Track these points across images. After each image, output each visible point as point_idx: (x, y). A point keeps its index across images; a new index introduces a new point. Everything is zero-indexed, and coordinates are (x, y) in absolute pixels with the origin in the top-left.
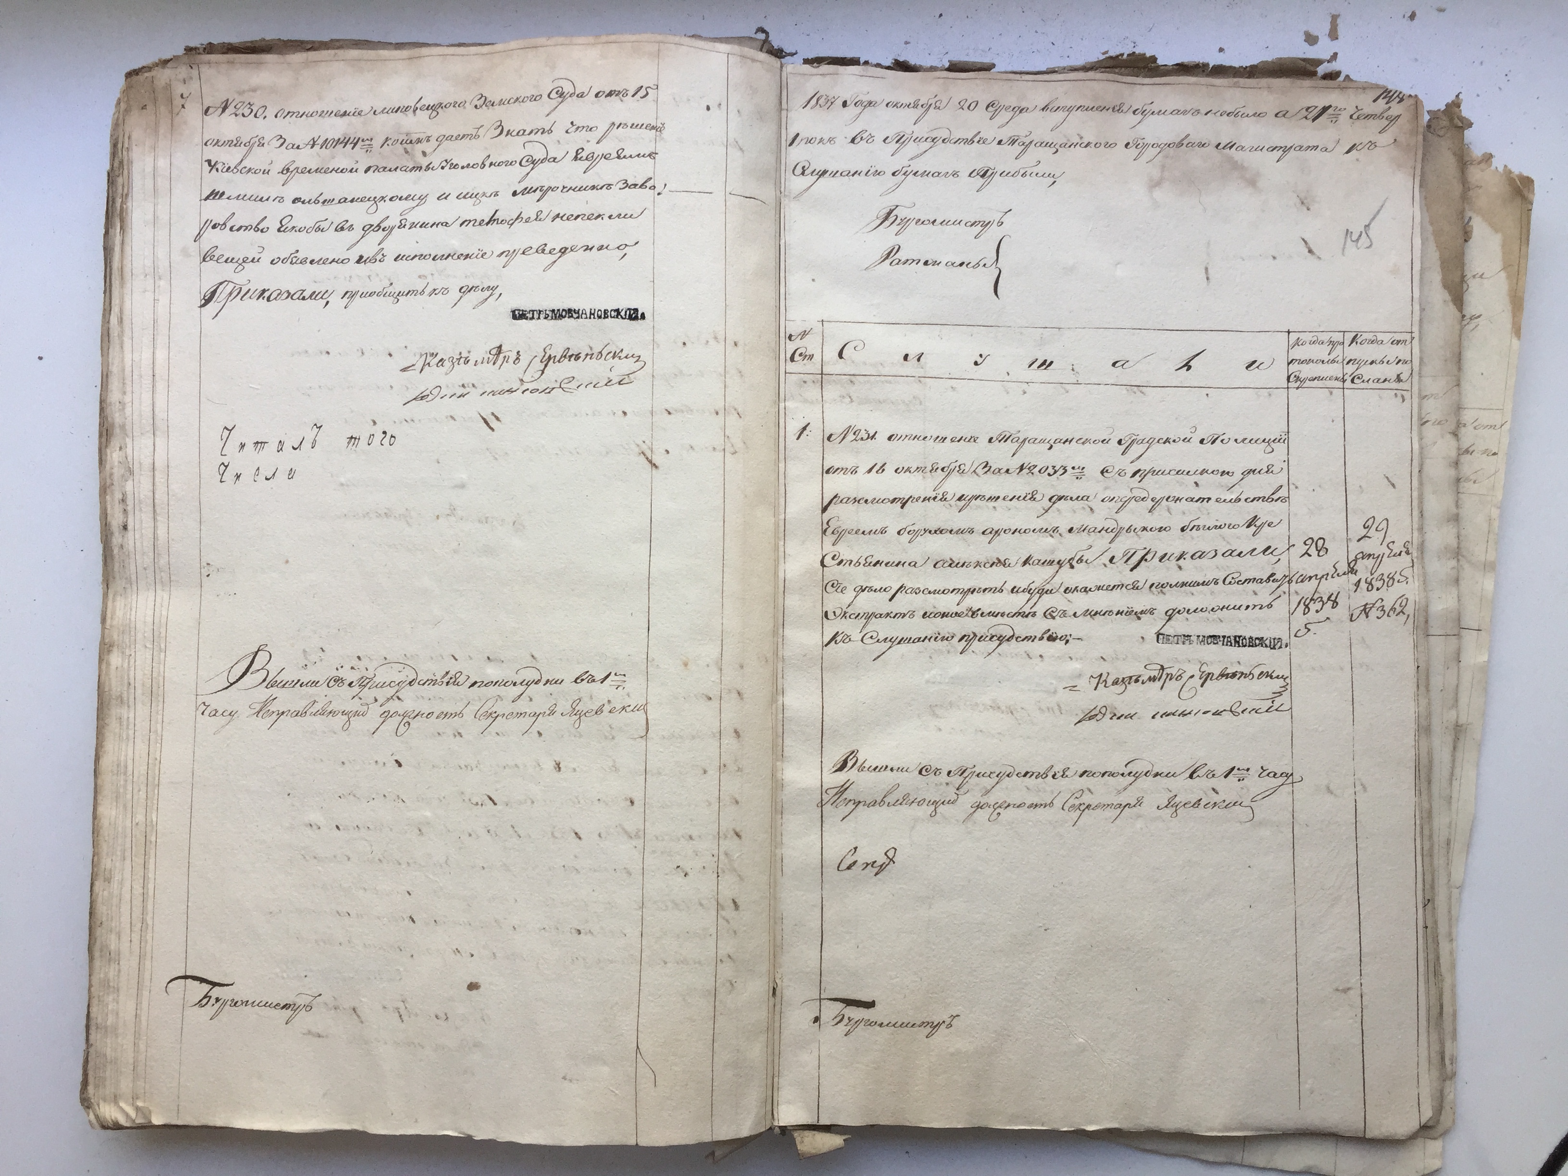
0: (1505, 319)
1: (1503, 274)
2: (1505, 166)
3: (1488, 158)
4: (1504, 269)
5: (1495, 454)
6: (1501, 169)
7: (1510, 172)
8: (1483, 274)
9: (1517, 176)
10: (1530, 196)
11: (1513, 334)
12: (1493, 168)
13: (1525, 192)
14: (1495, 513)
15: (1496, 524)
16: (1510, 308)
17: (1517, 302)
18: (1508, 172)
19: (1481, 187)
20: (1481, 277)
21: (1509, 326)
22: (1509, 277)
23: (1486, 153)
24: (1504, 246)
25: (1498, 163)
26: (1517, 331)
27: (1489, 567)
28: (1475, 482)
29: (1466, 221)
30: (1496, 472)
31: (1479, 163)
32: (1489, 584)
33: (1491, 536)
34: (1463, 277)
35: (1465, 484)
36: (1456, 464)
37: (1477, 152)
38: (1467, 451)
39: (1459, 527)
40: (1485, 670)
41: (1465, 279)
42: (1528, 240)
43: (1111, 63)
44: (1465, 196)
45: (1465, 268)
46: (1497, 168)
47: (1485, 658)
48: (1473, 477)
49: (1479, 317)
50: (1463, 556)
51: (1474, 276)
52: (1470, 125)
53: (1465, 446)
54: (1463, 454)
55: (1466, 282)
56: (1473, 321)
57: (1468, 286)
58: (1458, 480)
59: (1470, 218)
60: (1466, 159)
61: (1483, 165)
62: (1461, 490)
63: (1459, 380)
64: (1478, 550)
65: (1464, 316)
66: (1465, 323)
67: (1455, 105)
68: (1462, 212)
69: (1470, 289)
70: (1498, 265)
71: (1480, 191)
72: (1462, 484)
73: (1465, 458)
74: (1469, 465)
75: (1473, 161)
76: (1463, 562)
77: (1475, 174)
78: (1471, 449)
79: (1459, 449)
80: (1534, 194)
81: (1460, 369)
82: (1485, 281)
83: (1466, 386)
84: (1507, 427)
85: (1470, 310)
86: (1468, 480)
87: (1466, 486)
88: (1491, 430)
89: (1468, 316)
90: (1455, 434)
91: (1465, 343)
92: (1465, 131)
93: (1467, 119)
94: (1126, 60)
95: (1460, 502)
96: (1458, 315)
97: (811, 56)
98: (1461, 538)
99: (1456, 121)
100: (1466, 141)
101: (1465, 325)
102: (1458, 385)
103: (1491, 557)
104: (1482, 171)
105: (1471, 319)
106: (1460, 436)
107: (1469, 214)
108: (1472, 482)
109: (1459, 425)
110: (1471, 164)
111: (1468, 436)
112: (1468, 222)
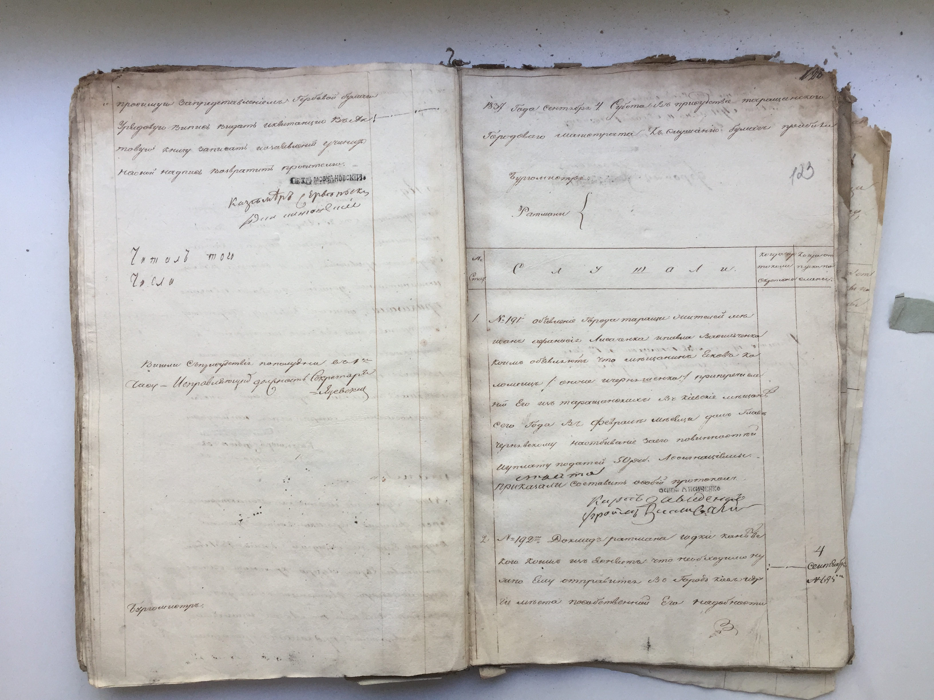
0: (874, 213)
1: (873, 188)
2: (875, 125)
3: (865, 120)
4: (874, 184)
5: (867, 290)
6: (873, 127)
7: (878, 129)
8: (862, 187)
9: (882, 131)
10: (889, 144)
11: (879, 223)
12: (868, 125)
13: (886, 141)
14: (867, 323)
15: (868, 330)
16: (876, 207)
17: (881, 204)
18: (877, 129)
19: (861, 137)
20: (861, 188)
21: (877, 218)
22: (876, 189)
23: (864, 117)
24: (874, 170)
25: (871, 123)
26: (881, 220)
27: (864, 354)
28: (856, 306)
29: (852, 156)
30: (868, 300)
31: (861, 123)
32: (864, 364)
33: (865, 336)
34: (851, 188)
35: (850, 307)
36: (846, 295)
37: (860, 115)
38: (852, 288)
39: (847, 332)
40: (861, 412)
41: (852, 189)
42: (888, 168)
43: (649, 61)
44: (851, 143)
45: (852, 183)
46: (870, 126)
47: (860, 405)
48: (855, 303)
49: (859, 211)
50: (849, 348)
51: (857, 188)
52: (855, 100)
53: (851, 285)
54: (850, 290)
55: (852, 192)
56: (856, 214)
57: (853, 194)
58: (847, 305)
59: (855, 155)
60: (853, 120)
61: (863, 124)
62: (848, 310)
63: (848, 247)
64: (857, 343)
65: (850, 211)
66: (850, 215)
67: (847, 89)
68: (850, 152)
69: (854, 196)
70: (870, 182)
71: (861, 139)
72: (849, 307)
73: (851, 292)
74: (853, 296)
75: (856, 121)
76: (849, 352)
77: (858, 130)
78: (854, 287)
79: (847, 287)
80: (891, 142)
81: (848, 242)
82: (863, 191)
83: (852, 252)
84: (874, 275)
85: (854, 208)
86: (852, 304)
87: (851, 308)
88: (866, 277)
89: (853, 211)
90: (846, 279)
91: (851, 227)
92: (853, 104)
93: (854, 97)
94: (658, 59)
95: (848, 317)
96: (847, 210)
97: (477, 64)
98: (848, 338)
99: (848, 98)
100: (853, 110)
101: (852, 216)
102: (847, 250)
103: (865, 348)
104: (862, 127)
105: (855, 213)
106: (848, 279)
107: (854, 152)
108: (855, 306)
109: (847, 273)
110: (856, 123)
111: (852, 280)
112: (854, 157)
